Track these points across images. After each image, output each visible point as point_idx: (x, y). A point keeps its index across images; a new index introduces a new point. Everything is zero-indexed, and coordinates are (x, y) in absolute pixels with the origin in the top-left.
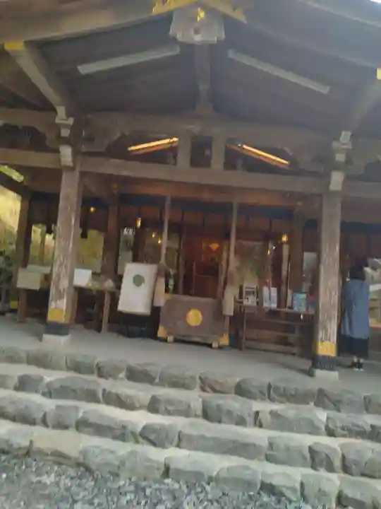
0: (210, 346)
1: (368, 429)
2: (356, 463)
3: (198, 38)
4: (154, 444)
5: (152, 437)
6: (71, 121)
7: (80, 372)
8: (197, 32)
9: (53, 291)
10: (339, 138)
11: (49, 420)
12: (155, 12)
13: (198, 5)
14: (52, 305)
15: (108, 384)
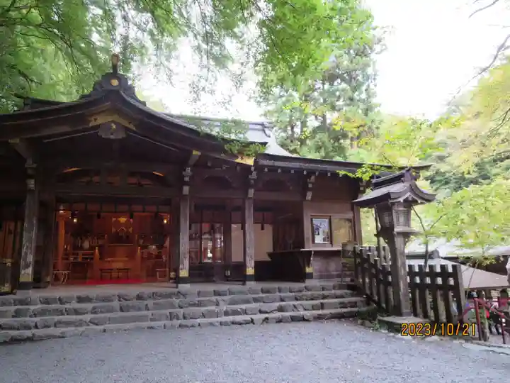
1: (197, 302)
2: (189, 315)
3: (112, 137)
4: (97, 325)
5: (96, 321)
7: (49, 304)
8: (112, 134)
9: (22, 263)
10: (185, 170)
11: (38, 324)
12: (91, 125)
13: (113, 122)
14: (23, 272)
15: (67, 306)
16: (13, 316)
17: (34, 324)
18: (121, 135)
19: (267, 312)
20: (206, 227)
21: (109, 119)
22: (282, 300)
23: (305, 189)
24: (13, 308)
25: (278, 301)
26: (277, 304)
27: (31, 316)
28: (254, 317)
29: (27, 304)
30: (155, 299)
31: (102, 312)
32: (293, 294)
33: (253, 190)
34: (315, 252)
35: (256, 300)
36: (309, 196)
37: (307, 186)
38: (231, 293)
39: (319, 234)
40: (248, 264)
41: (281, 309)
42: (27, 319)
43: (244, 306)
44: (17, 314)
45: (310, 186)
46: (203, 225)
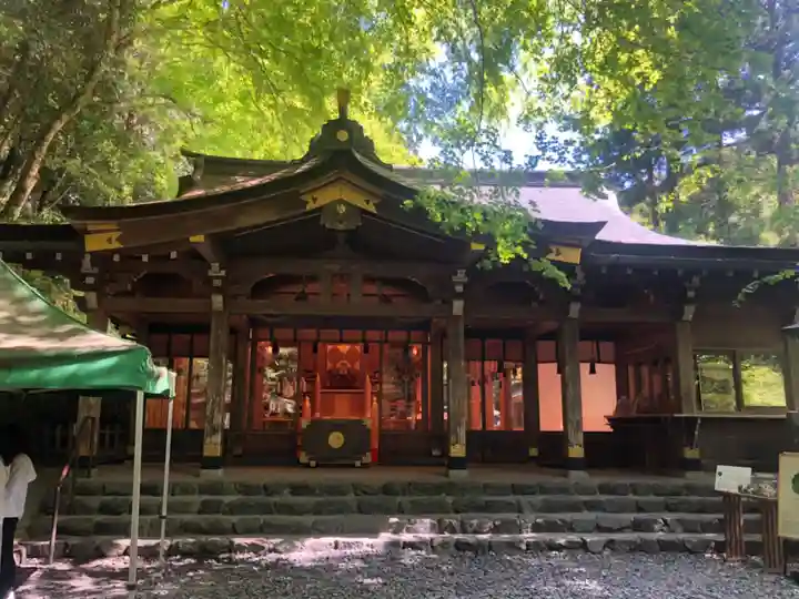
0: (353, 466)
2: (471, 525)
3: (341, 227)
4: (323, 533)
5: (322, 527)
6: (223, 273)
7: (248, 495)
8: (340, 222)
10: (456, 274)
11: (237, 528)
12: (308, 208)
13: (341, 201)
14: (208, 440)
15: (276, 499)
16: (199, 512)
17: (230, 526)
18: (355, 223)
19: (610, 530)
20: (491, 366)
22: (640, 509)
23: (681, 302)
24: (198, 499)
25: (633, 512)
26: (631, 516)
27: (224, 513)
28: (588, 538)
29: (218, 494)
30: (411, 494)
32: (662, 498)
33: (578, 304)
34: (702, 419)
35: (591, 506)
36: (689, 313)
37: (685, 294)
38: (543, 490)
40: (572, 438)
41: (637, 526)
42: (220, 516)
43: (568, 516)
44: (205, 508)
45: (691, 294)
46: (487, 363)
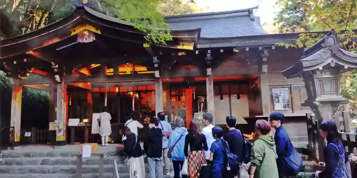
3: (86, 41)
6: (57, 66)
12: (72, 34)
13: (86, 30)
14: (58, 134)
16: (42, 164)
18: (92, 39)
21: (82, 29)
23: (260, 63)
24: (41, 159)
31: (92, 164)
33: (210, 69)
36: (265, 68)
37: (262, 60)
39: (278, 102)
45: (265, 60)
